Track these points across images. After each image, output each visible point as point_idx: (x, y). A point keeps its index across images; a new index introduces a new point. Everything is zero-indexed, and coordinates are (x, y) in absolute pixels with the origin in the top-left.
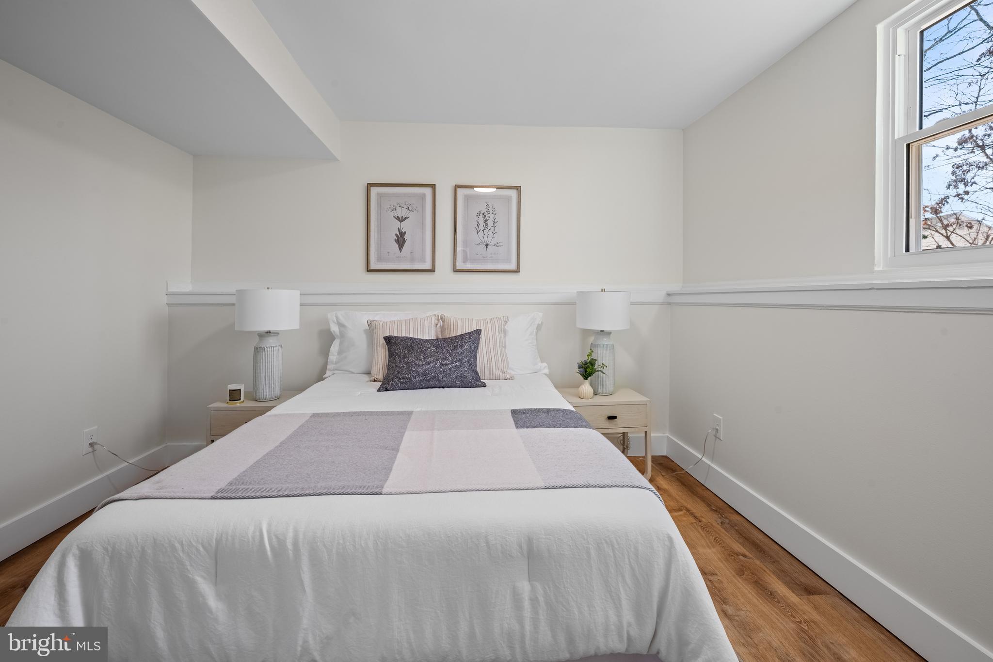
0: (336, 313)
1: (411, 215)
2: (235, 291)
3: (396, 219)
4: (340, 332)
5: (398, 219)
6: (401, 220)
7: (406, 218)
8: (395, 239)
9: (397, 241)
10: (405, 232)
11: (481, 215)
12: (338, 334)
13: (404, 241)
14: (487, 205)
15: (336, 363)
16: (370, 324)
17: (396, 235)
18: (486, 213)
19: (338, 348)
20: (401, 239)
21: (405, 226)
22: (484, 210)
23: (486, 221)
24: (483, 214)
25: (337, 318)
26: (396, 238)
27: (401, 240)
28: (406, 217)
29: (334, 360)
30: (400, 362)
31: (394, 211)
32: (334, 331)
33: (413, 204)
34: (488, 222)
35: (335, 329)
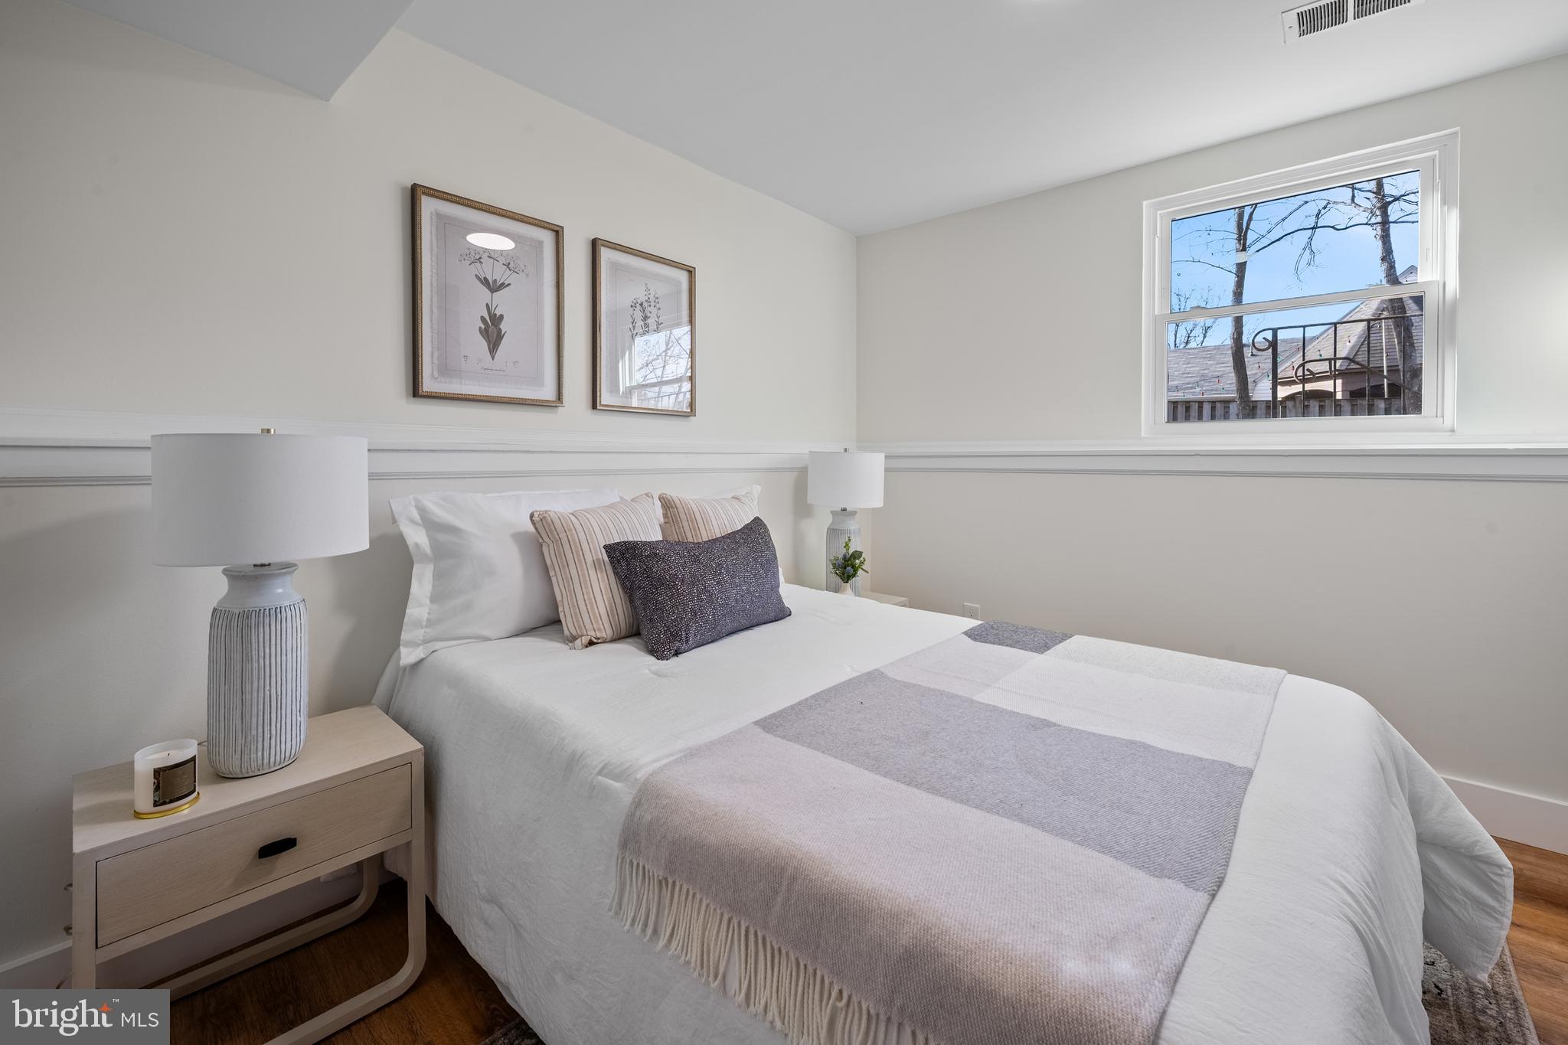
0: (417, 501)
1: (513, 279)
2: (150, 438)
3: (482, 283)
4: (435, 544)
5: (485, 282)
6: (494, 287)
7: (503, 286)
8: (480, 327)
9: (485, 333)
10: (501, 317)
11: (638, 305)
12: (428, 550)
13: (500, 336)
14: (648, 290)
15: (430, 623)
16: (540, 521)
17: (483, 319)
18: (645, 304)
19: (431, 586)
20: (492, 328)
21: (502, 303)
22: (643, 299)
23: (645, 318)
24: (641, 305)
25: (422, 510)
26: (483, 327)
27: (492, 331)
28: (503, 284)
29: (425, 616)
30: (690, 593)
31: (478, 265)
32: (417, 545)
33: (518, 258)
34: (649, 321)
35: (417, 537)
